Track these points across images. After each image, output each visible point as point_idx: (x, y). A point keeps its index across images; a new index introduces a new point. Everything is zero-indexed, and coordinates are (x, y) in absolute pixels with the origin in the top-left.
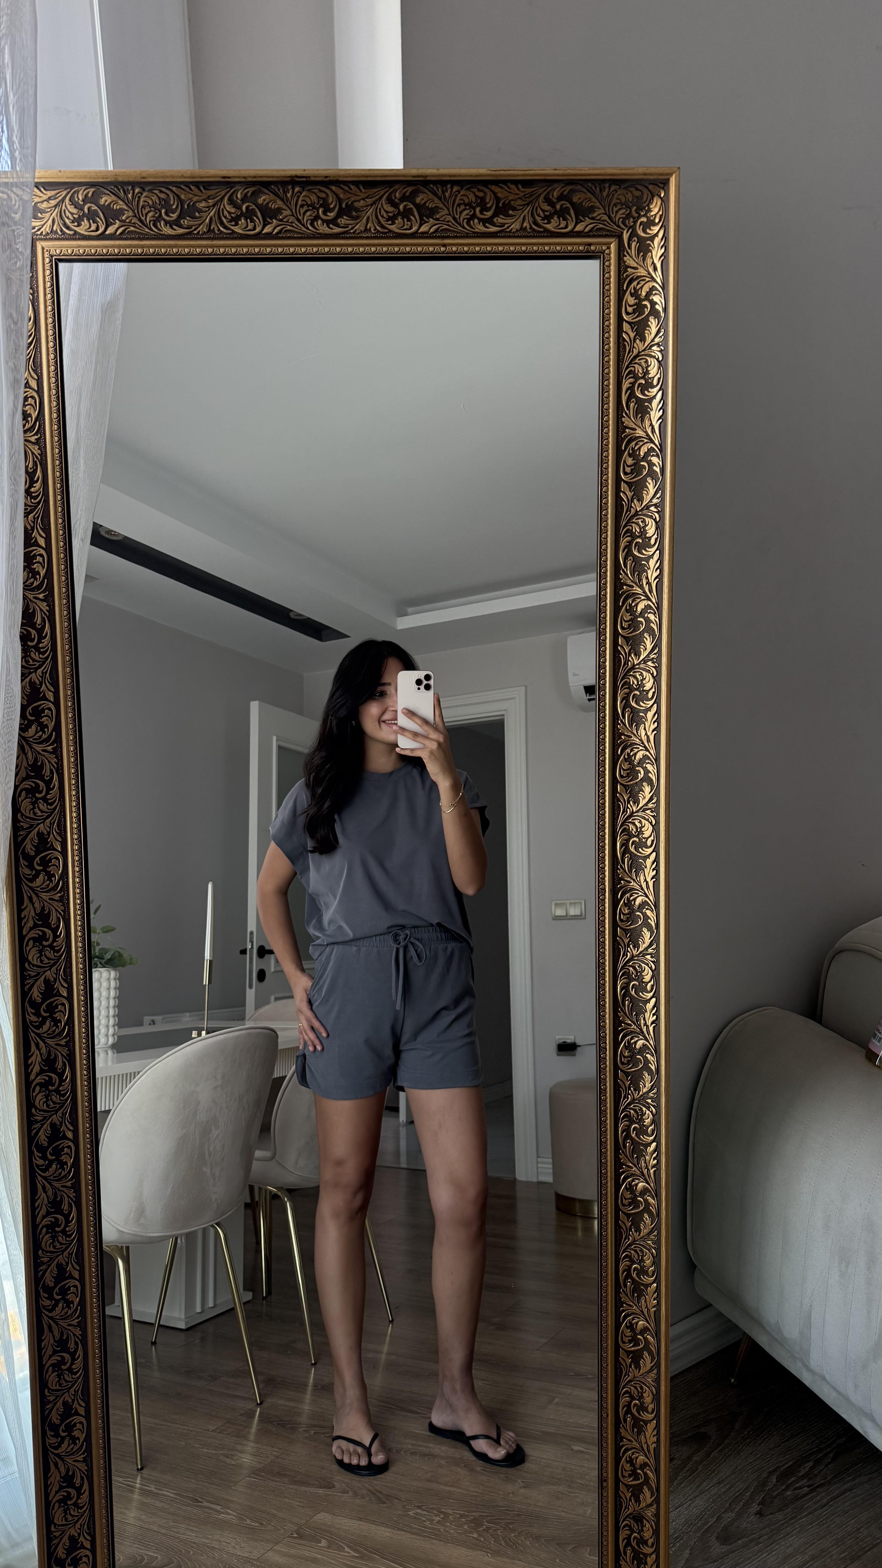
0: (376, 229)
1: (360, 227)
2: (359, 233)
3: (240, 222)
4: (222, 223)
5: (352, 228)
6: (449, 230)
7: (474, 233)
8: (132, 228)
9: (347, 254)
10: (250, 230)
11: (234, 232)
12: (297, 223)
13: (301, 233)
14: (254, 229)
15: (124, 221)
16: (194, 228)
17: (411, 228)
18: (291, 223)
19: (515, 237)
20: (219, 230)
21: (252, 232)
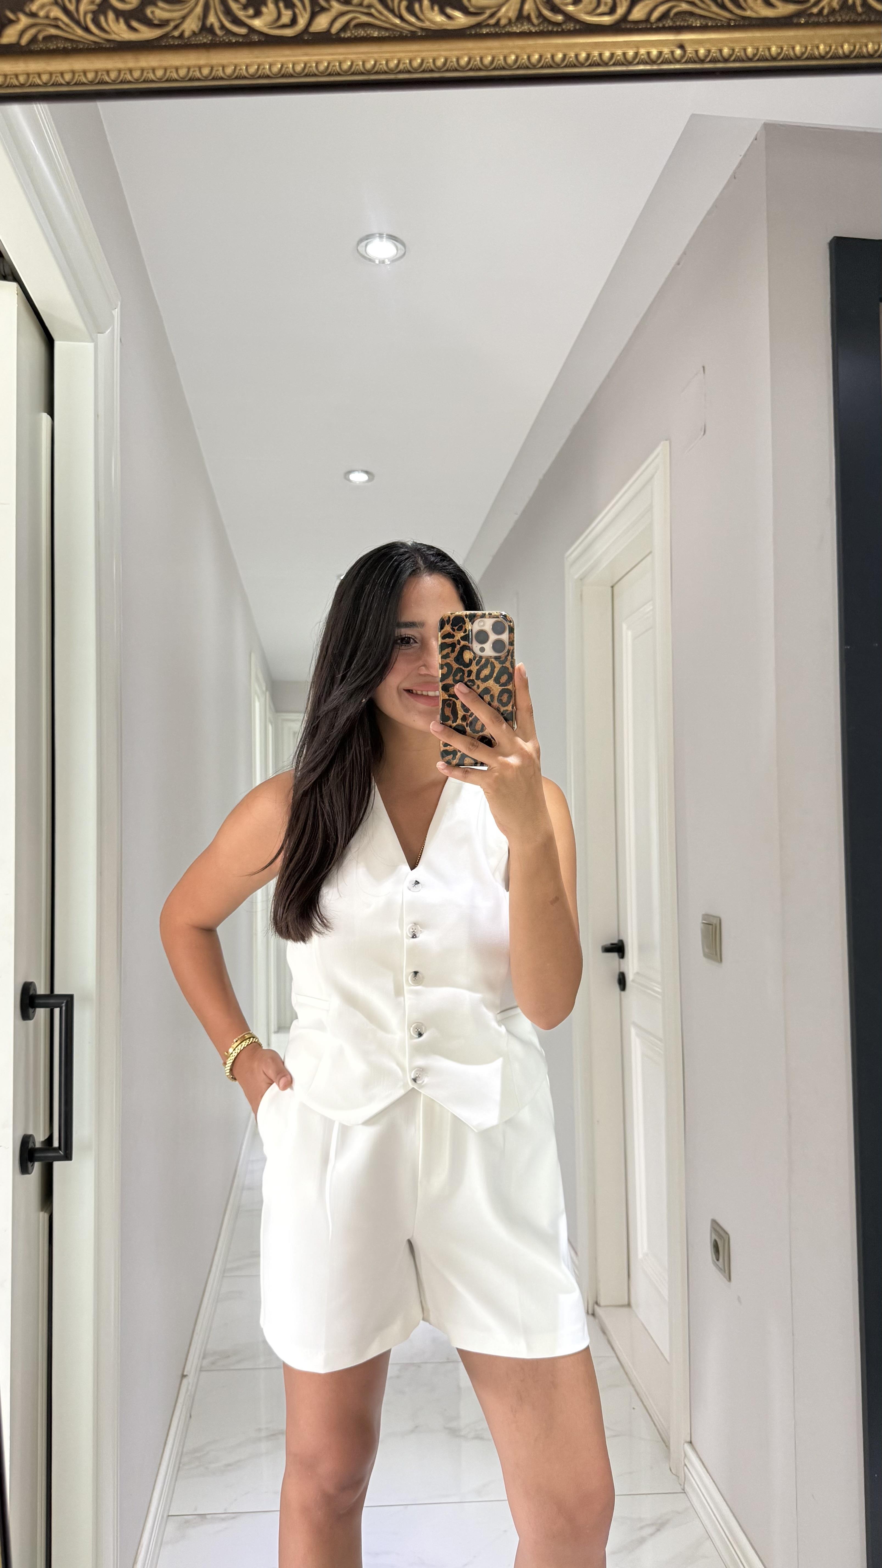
0: (540, 15)
1: (507, 11)
2: (505, 26)
3: (264, 10)
4: (228, 12)
5: (492, 15)
6: (691, 14)
7: (744, 18)
8: (53, 31)
9: (480, 69)
10: (284, 26)
11: (252, 30)
12: (380, 7)
13: (386, 29)
14: (294, 21)
15: (33, 15)
16: (172, 24)
17: (612, 10)
18: (370, 6)
19: (828, 24)
20: (223, 27)
21: (289, 32)
